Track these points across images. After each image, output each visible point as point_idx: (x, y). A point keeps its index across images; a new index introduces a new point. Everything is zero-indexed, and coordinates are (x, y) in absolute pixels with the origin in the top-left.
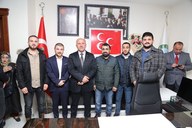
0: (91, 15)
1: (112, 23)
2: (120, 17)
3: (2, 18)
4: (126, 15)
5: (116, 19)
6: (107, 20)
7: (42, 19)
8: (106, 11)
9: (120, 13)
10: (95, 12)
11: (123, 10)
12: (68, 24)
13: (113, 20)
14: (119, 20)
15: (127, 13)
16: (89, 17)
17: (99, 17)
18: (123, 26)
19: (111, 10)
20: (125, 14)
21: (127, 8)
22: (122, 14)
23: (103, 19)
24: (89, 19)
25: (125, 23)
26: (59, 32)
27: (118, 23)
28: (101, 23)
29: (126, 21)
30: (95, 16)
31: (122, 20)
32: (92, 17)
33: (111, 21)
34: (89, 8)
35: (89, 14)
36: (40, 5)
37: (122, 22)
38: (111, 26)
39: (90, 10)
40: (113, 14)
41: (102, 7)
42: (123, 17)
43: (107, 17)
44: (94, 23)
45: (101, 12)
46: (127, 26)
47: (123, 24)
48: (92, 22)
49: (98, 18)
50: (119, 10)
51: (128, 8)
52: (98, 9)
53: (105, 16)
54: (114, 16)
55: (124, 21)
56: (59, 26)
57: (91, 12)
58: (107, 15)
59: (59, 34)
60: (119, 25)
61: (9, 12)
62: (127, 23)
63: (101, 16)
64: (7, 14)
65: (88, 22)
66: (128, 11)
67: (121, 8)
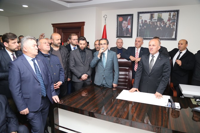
0: (142, 20)
1: (161, 26)
2: (169, 20)
3: (81, 27)
4: (176, 18)
5: (165, 22)
6: (157, 23)
7: (105, 27)
8: (156, 16)
9: (170, 16)
10: (146, 17)
11: (172, 14)
12: (124, 28)
13: (162, 23)
14: (168, 23)
15: (176, 15)
16: (141, 23)
17: (150, 22)
18: (172, 28)
19: (160, 15)
20: (174, 17)
21: (176, 11)
22: (172, 17)
23: (153, 23)
24: (141, 24)
25: (174, 25)
26: (117, 35)
27: (167, 26)
28: (151, 27)
29: (176, 24)
30: (146, 21)
31: (171, 23)
32: (143, 22)
33: (160, 24)
34: (140, 15)
35: (141, 20)
36: (104, 17)
37: (171, 25)
38: (160, 28)
39: (141, 17)
40: (163, 17)
41: (152, 13)
42: (172, 19)
43: (156, 21)
44: (145, 27)
45: (152, 17)
46: (176, 28)
47: (172, 26)
48: (143, 26)
49: (148, 23)
50: (168, 14)
51: (178, 11)
52: (149, 15)
53: (155, 20)
54: (163, 20)
55: (173, 23)
56: (118, 30)
57: (142, 18)
58: (157, 19)
59: (117, 36)
60: (168, 27)
61: (85, 23)
62: (176, 25)
63: (151, 20)
64: (84, 25)
65: (140, 26)
66: (177, 14)
67: (170, 12)
